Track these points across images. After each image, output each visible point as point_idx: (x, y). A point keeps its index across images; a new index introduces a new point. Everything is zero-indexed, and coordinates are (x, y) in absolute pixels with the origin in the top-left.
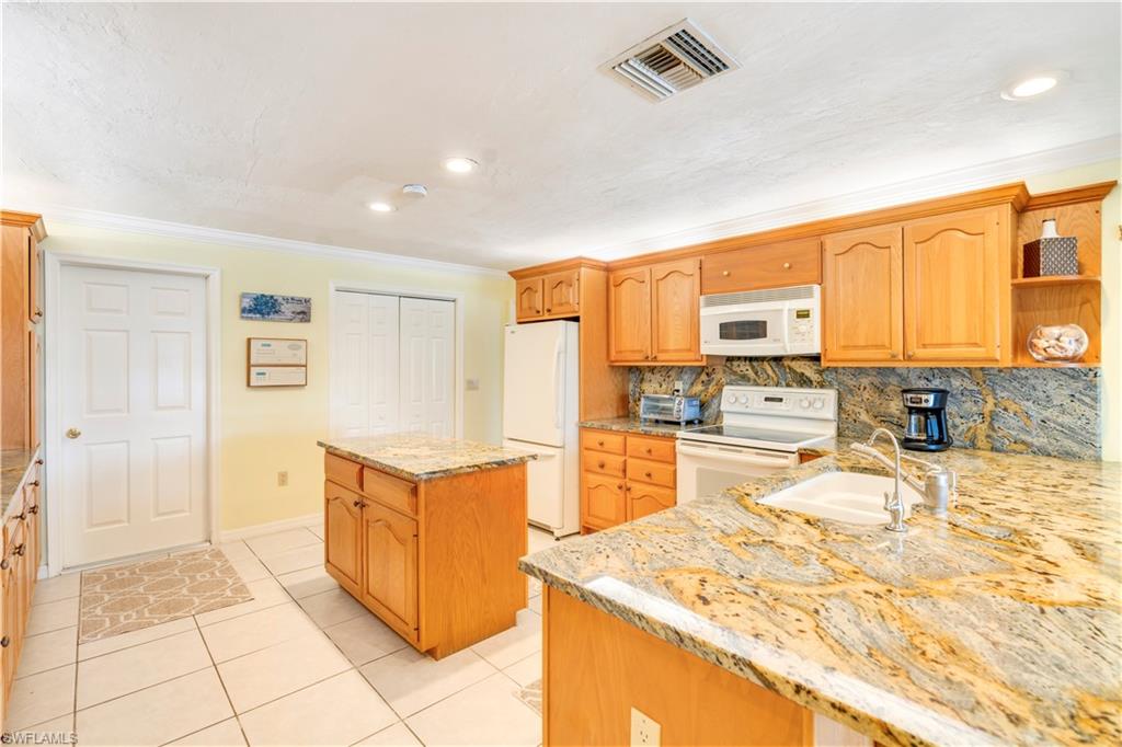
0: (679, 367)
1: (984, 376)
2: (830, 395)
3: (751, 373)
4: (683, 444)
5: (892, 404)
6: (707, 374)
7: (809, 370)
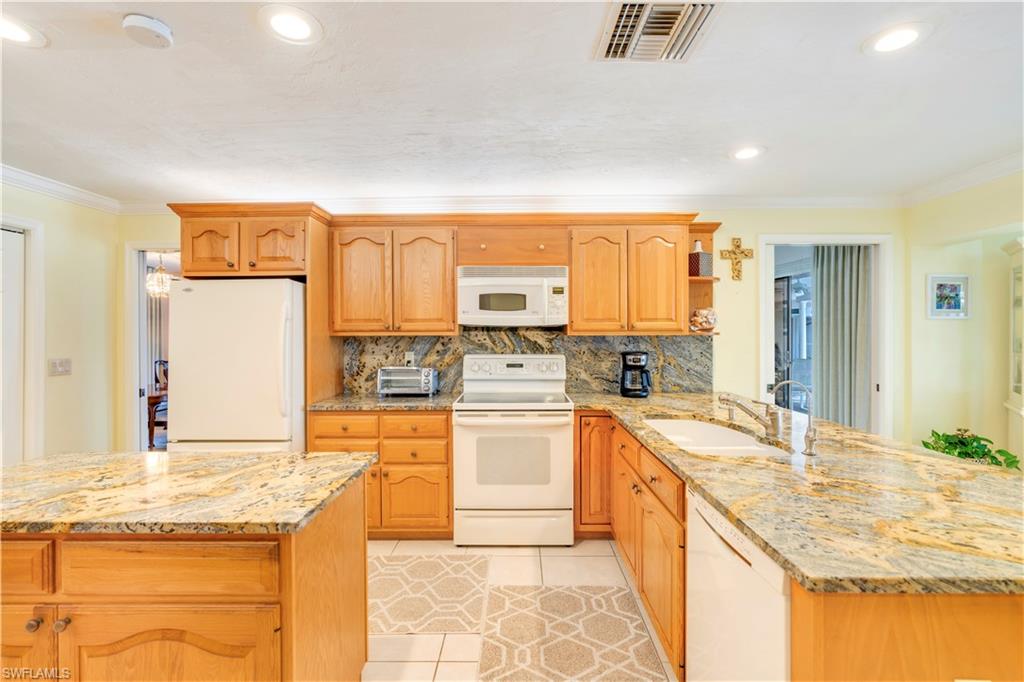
0: (410, 338)
1: (660, 341)
2: (561, 359)
3: (488, 342)
4: (460, 416)
5: (603, 364)
6: (443, 344)
7: (541, 339)
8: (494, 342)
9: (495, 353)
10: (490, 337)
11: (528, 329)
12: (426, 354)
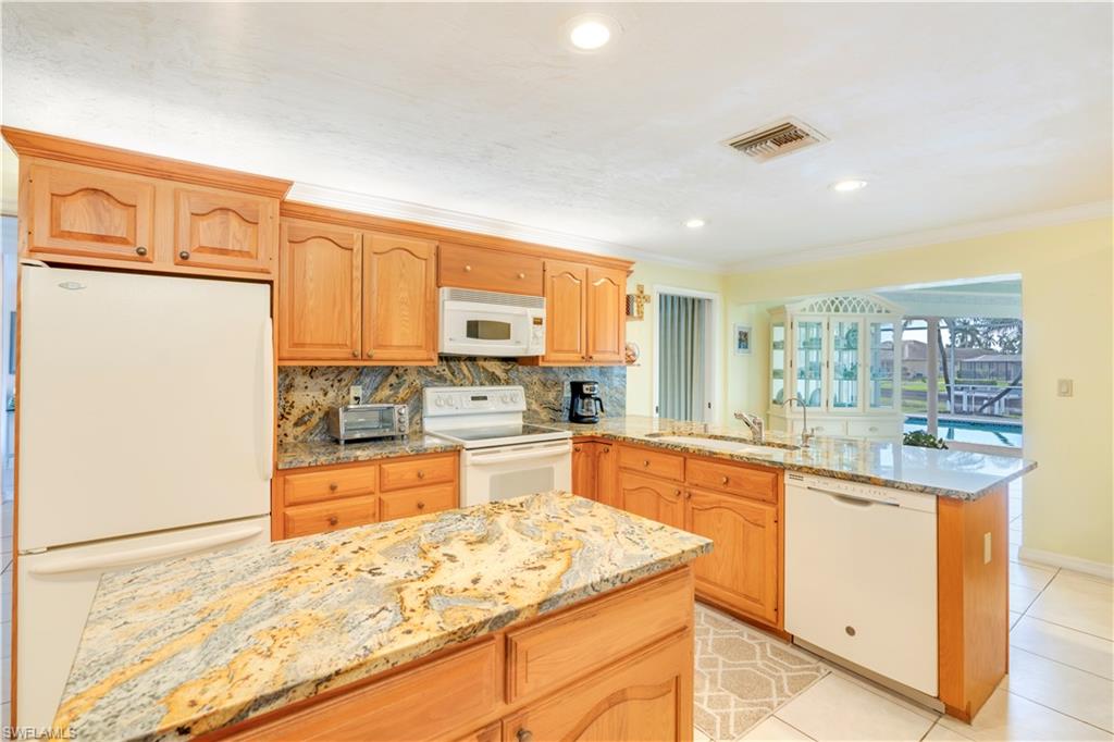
0: (357, 368)
2: (520, 390)
3: (447, 373)
4: (472, 455)
6: (397, 376)
7: (497, 369)
8: (453, 374)
9: (454, 385)
10: (450, 367)
11: (486, 359)
12: (376, 389)
